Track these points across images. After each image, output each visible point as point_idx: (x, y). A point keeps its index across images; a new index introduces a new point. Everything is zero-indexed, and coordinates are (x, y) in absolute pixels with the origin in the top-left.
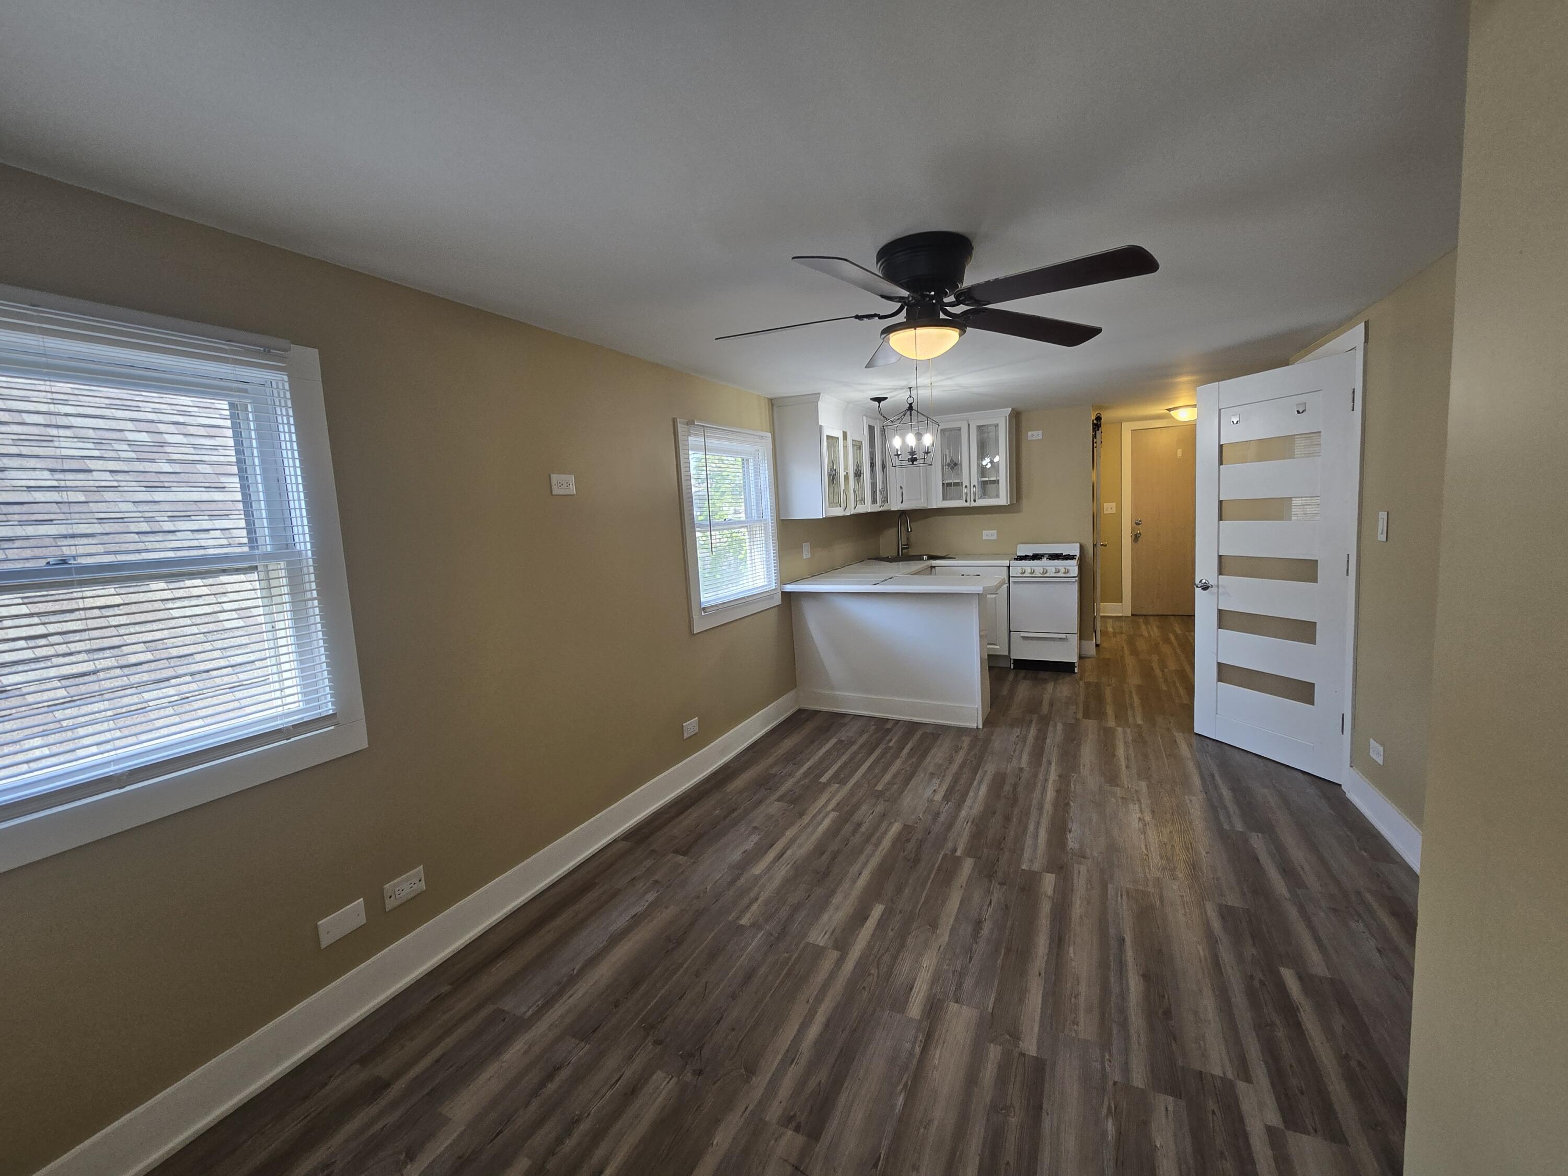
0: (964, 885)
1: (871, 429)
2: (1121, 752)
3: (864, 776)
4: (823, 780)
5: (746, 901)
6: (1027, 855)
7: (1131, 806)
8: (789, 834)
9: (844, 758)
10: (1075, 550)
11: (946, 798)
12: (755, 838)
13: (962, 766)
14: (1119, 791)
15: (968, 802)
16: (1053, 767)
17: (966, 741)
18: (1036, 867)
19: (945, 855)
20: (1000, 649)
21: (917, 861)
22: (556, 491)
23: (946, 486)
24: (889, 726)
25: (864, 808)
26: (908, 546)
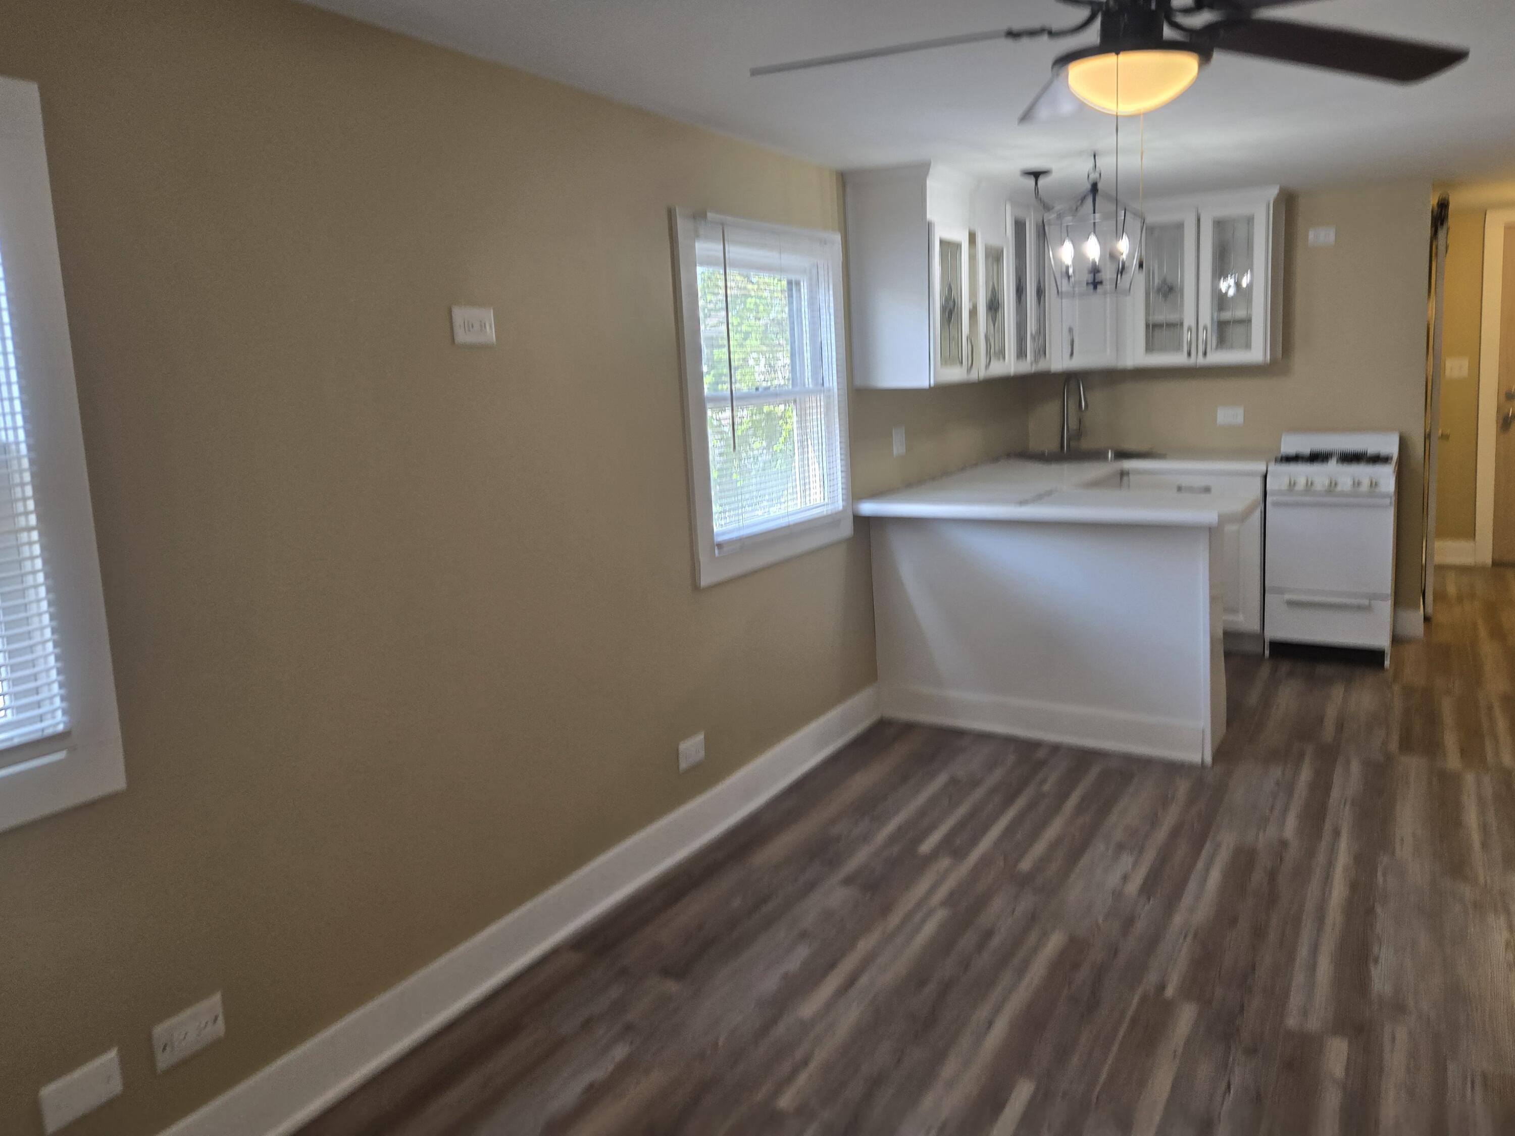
0: (1180, 1050)
1: (1019, 226)
2: (1471, 817)
3: (997, 844)
4: (925, 847)
5: (786, 1066)
6: (1295, 1000)
7: (1491, 918)
8: (864, 945)
9: (962, 811)
10: (1389, 446)
11: (1148, 888)
12: (802, 952)
13: (1175, 833)
14: (1467, 891)
15: (1187, 899)
16: (1344, 844)
17: (1182, 787)
18: (1314, 1024)
19: (1144, 999)
20: (1248, 622)
21: (1093, 1004)
22: (462, 337)
23: (1152, 328)
24: (1041, 754)
25: (997, 904)
26: (1079, 434)
